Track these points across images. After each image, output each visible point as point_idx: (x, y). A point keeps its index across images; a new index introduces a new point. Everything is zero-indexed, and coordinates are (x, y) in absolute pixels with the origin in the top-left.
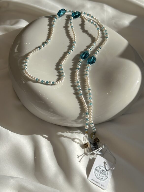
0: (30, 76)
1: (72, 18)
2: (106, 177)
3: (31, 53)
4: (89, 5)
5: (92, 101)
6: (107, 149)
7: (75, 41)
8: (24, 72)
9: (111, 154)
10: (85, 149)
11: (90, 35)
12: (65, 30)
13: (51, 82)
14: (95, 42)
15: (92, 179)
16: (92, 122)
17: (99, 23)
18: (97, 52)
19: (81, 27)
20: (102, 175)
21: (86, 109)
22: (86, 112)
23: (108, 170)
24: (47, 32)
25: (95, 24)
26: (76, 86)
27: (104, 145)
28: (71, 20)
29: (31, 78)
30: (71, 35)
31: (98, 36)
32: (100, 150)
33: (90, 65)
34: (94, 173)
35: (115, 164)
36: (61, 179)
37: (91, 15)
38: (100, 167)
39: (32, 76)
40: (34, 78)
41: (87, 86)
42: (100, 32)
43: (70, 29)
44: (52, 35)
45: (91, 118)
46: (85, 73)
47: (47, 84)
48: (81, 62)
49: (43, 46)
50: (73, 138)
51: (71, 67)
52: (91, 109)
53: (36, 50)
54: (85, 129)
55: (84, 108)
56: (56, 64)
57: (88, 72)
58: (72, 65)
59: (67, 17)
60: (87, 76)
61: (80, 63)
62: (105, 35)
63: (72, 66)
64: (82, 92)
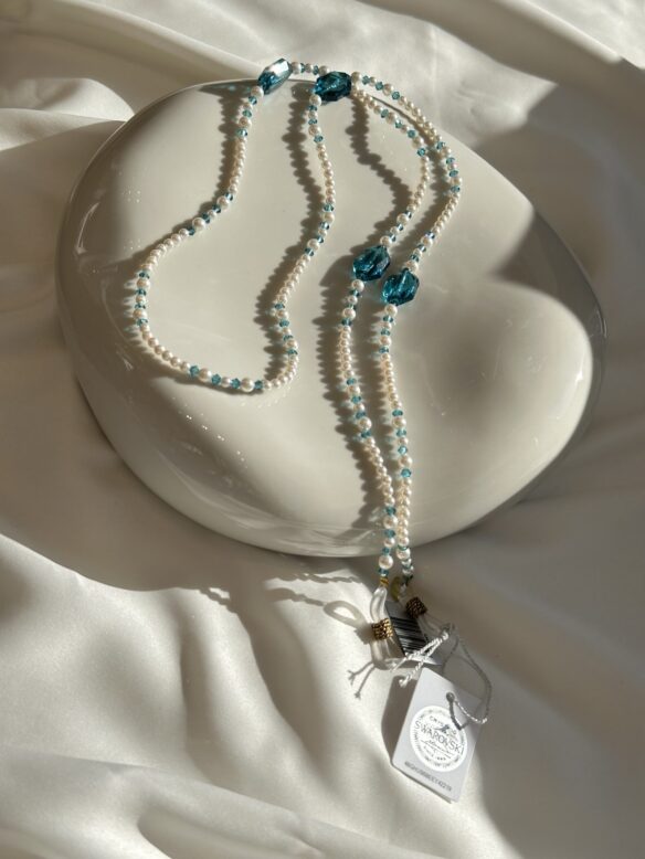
0: (165, 355)
1: (319, 99)
2: (456, 753)
3: (158, 253)
4: (368, 23)
5: (410, 460)
6: (457, 645)
7: (330, 200)
8: (135, 335)
9: (472, 661)
10: (375, 644)
11: (389, 177)
12: (289, 152)
13: (252, 384)
14: (411, 210)
15: (407, 764)
16: (404, 542)
17: (421, 125)
18: (421, 253)
19: (352, 139)
20: (441, 746)
21: (386, 494)
22: (387, 504)
23: (463, 726)
24: (217, 158)
25: (411, 134)
26: (344, 396)
27: (448, 630)
28: (312, 107)
29: (168, 363)
30: (312, 176)
31: (419, 182)
32: (434, 649)
33: (395, 308)
34: (412, 737)
35: (489, 700)
36: (290, 766)
37: (392, 88)
38: (434, 715)
39: (171, 355)
40: (182, 366)
41: (386, 399)
42: (429, 165)
43: (308, 146)
44: (240, 173)
45: (403, 527)
46: (375, 342)
47: (235, 389)
48: (358, 295)
49: (203, 222)
50: (330, 601)
51: (320, 313)
52: (406, 494)
53: (175, 239)
54: (380, 570)
55: (380, 487)
56: (259, 298)
57: (389, 340)
58: (323, 303)
59: (294, 96)
60: (385, 357)
61: (356, 299)
62: (448, 175)
63: (323, 307)
64: (369, 423)
